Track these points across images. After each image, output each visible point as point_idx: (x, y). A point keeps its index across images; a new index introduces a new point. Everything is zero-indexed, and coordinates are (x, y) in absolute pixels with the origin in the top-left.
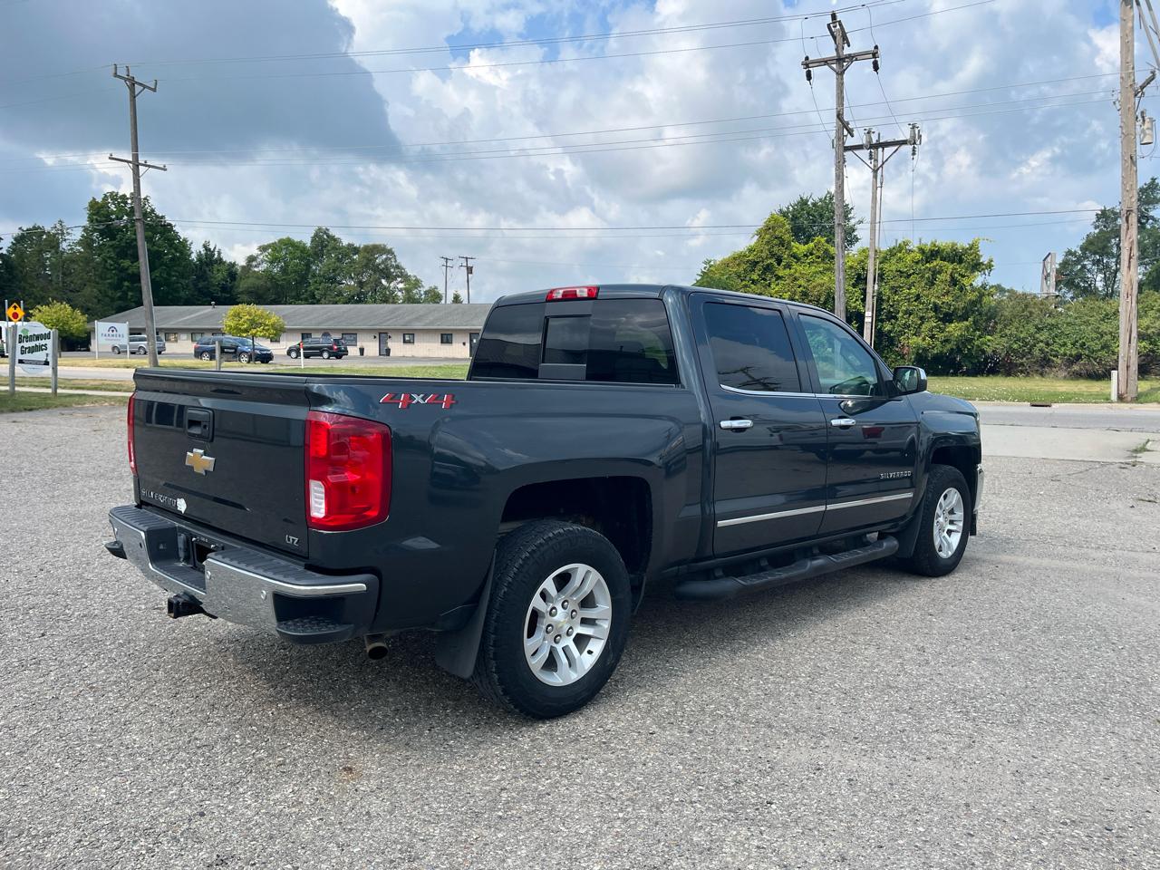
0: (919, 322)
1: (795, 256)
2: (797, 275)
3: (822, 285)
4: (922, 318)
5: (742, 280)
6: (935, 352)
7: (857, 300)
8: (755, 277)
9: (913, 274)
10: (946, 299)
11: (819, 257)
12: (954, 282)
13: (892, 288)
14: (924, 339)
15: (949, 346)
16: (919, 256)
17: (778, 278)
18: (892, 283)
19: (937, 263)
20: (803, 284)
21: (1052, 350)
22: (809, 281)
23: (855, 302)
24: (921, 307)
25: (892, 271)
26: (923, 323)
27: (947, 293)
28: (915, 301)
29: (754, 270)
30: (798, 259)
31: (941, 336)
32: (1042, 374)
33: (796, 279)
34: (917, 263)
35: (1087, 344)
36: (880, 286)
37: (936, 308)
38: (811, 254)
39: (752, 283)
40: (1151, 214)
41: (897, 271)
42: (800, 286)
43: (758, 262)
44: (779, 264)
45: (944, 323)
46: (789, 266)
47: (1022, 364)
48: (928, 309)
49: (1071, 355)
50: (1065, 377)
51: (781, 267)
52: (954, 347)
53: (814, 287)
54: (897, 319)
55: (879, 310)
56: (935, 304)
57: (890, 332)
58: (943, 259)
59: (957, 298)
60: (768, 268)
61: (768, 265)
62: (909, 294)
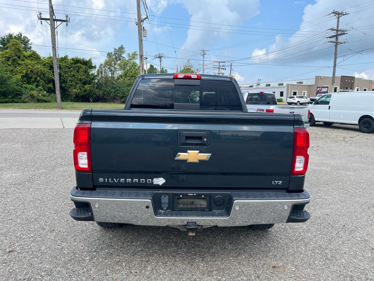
0: (75, 84)
1: (25, 56)
2: (27, 64)
3: (38, 68)
4: (76, 83)
5: (4, 64)
6: (82, 94)
7: (52, 75)
8: (9, 63)
9: (71, 67)
10: (83, 77)
11: (35, 58)
12: (86, 72)
13: (64, 72)
14: (78, 90)
15: (86, 93)
16: (72, 62)
17: (19, 64)
18: (64, 70)
19: (79, 65)
20: (30, 67)
21: (116, 95)
22: (32, 66)
23: (51, 76)
24: (75, 79)
25: (63, 66)
26: (76, 84)
27: (84, 75)
28: (73, 77)
29: (9, 61)
30: (26, 58)
31: (83, 89)
32: (114, 102)
33: (27, 65)
34: (72, 64)
35: (125, 93)
36: (60, 71)
37: (81, 80)
38: (32, 56)
39: (9, 66)
40: (122, 55)
41: (65, 66)
42: (29, 68)
43: (10, 58)
44: (19, 59)
45: (84, 85)
46: (23, 60)
47: (107, 99)
48: (78, 80)
49: (121, 96)
50: (120, 103)
51: (20, 60)
52: (88, 93)
53: (35, 69)
54: (67, 83)
55: (60, 79)
56: (80, 79)
57: (64, 87)
58: (81, 63)
59: (87, 77)
60: (14, 60)
61: (15, 59)
62: (70, 74)
